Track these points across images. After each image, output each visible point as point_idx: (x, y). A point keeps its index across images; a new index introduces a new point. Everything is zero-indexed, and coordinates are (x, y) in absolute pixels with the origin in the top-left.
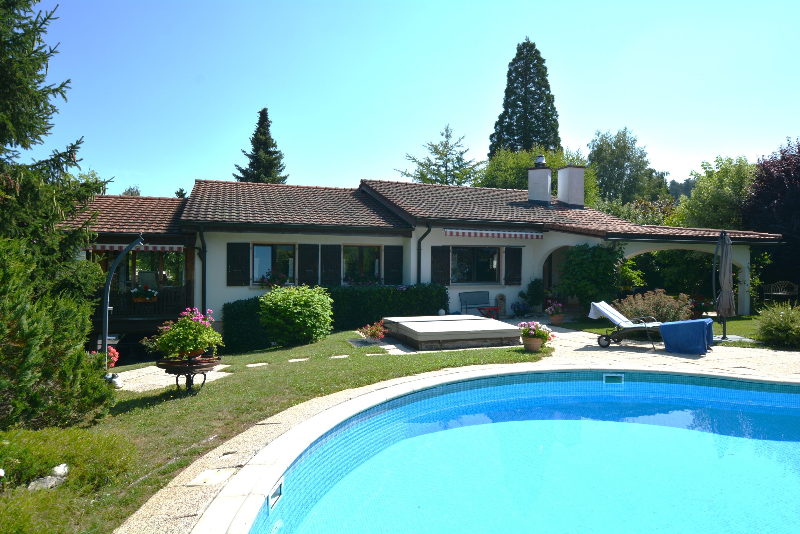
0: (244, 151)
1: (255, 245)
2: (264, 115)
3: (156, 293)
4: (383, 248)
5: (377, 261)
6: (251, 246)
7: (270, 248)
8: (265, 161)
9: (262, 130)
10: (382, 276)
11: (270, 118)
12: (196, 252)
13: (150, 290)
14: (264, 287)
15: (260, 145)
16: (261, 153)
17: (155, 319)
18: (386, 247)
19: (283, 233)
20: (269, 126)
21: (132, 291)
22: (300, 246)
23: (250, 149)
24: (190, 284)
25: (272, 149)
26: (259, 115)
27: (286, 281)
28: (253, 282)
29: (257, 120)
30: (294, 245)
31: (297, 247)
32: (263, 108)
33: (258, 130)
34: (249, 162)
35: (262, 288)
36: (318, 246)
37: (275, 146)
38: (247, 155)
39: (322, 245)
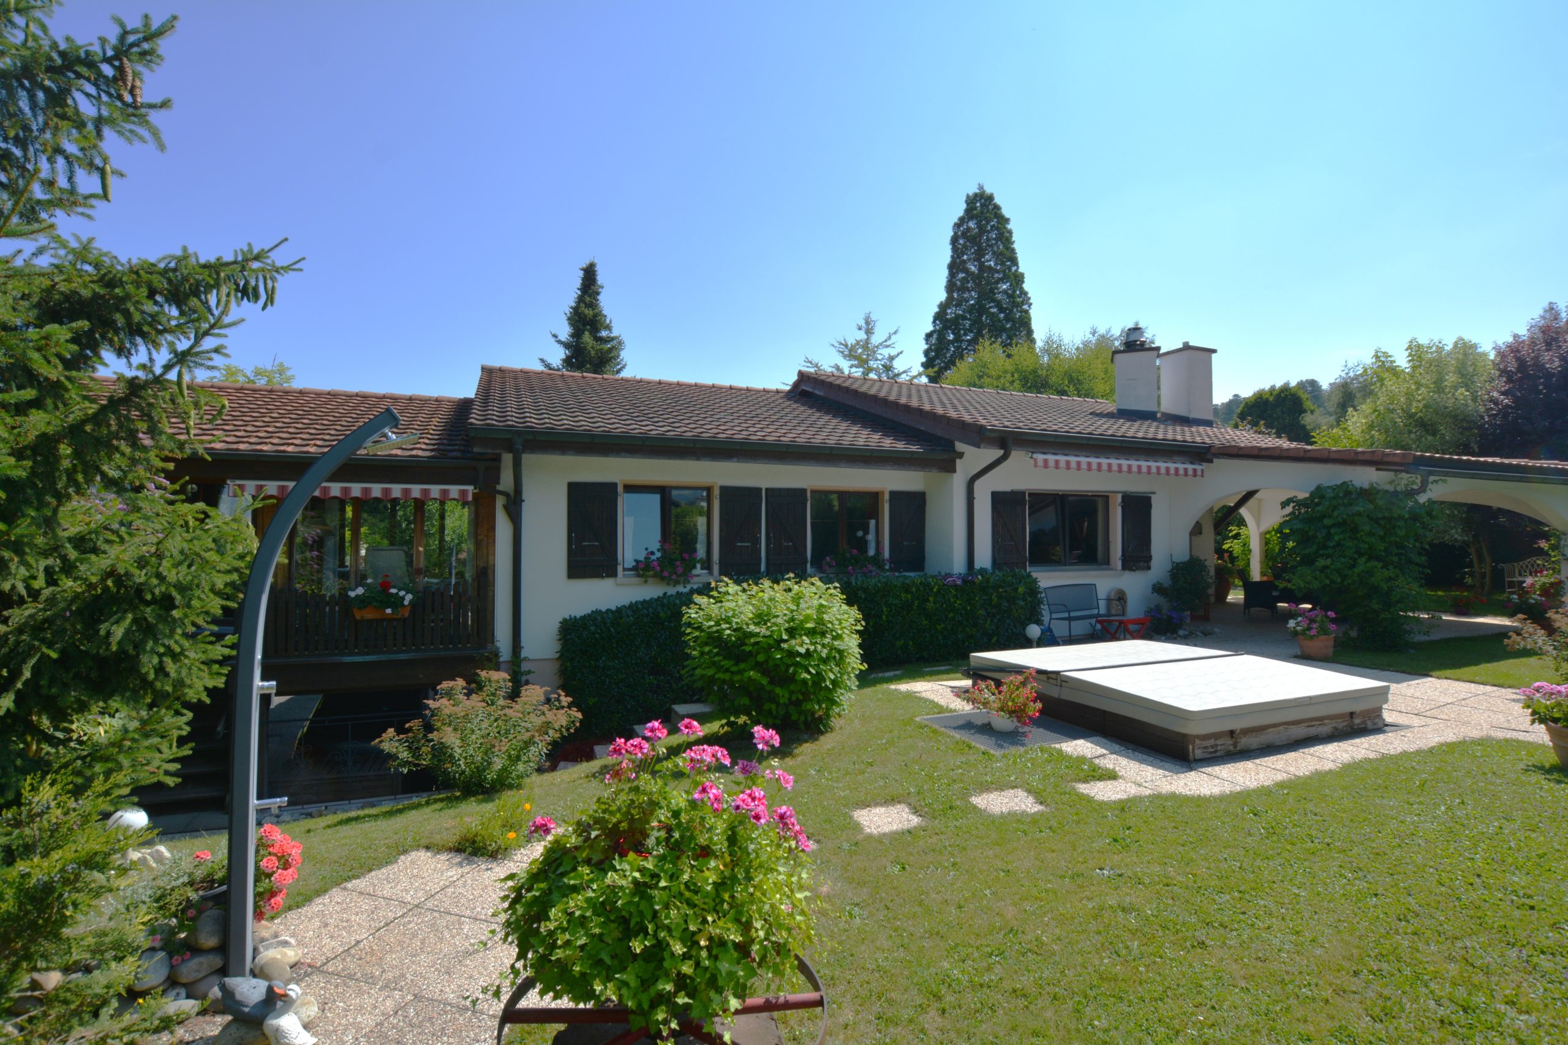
0: (555, 336)
1: (630, 488)
2: (590, 275)
3: (409, 597)
4: (887, 497)
5: (873, 522)
6: (620, 489)
7: (656, 498)
8: (593, 353)
9: (588, 299)
10: (887, 554)
11: (601, 279)
12: (500, 501)
13: (393, 591)
14: (650, 580)
15: (584, 325)
16: (587, 337)
17: (403, 656)
18: (893, 494)
20: (598, 294)
21: (352, 594)
22: (724, 489)
23: (565, 331)
24: (485, 576)
25: (604, 334)
26: (581, 274)
27: (694, 567)
28: (625, 569)
29: (578, 283)
30: (709, 489)
31: (716, 492)
32: (588, 262)
33: (580, 300)
34: (564, 357)
35: (646, 582)
36: (759, 490)
37: (608, 328)
38: (560, 342)
39: (767, 490)
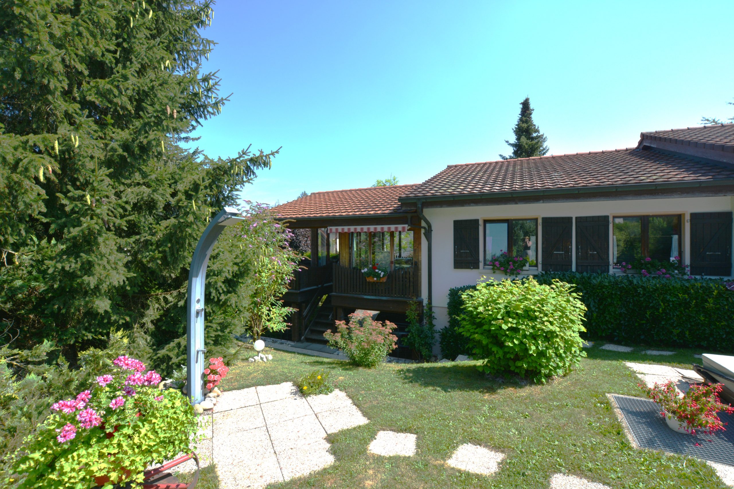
0: (507, 142)
1: (486, 222)
2: (526, 105)
3: (382, 273)
4: (688, 217)
5: (675, 238)
6: (481, 223)
7: (505, 225)
8: (526, 147)
9: (524, 119)
10: (687, 260)
11: (532, 106)
12: (423, 231)
13: (377, 271)
14: (497, 271)
15: (522, 133)
16: (523, 139)
17: (384, 298)
18: (694, 216)
19: (516, 203)
20: (531, 114)
21: (363, 271)
22: (545, 220)
23: (513, 139)
24: (417, 265)
25: (535, 135)
26: (521, 106)
27: (525, 265)
28: (485, 264)
29: (519, 111)
30: (536, 220)
31: (540, 221)
32: (524, 99)
33: (521, 120)
34: (513, 151)
35: (494, 272)
36: (570, 219)
37: (537, 131)
38: (510, 144)
39: (576, 218)
